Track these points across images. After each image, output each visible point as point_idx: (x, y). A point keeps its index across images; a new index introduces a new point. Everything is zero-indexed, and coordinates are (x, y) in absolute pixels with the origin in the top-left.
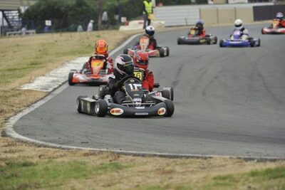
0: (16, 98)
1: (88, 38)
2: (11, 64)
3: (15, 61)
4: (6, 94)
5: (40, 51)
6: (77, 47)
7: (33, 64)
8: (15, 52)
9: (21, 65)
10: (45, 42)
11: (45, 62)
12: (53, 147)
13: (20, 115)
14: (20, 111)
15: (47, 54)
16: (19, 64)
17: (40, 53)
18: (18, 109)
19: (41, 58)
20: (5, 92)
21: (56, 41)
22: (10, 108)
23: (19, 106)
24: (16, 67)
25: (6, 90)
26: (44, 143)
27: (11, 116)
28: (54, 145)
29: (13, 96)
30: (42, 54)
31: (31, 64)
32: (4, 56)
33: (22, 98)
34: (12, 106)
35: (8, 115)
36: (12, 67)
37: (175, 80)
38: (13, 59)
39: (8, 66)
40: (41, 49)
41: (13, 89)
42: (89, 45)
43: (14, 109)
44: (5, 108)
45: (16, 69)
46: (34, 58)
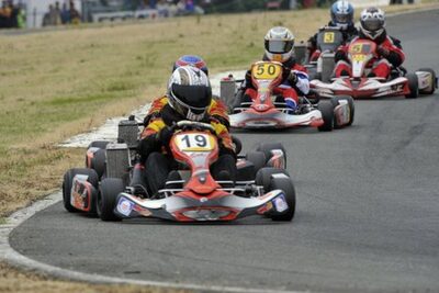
0: (46, 167)
1: (254, 29)
2: (67, 88)
3: (77, 81)
4: (26, 159)
5: (139, 58)
6: (225, 49)
7: (115, 89)
8: (82, 61)
9: (88, 92)
10: (158, 37)
11: (144, 84)
12: (72, 280)
13: (39, 206)
14: (43, 197)
15: (152, 65)
16: (85, 89)
17: (139, 62)
18: (41, 193)
19: (137, 73)
20: (26, 152)
21: (181, 36)
22: (23, 190)
23: (45, 184)
24: (75, 96)
25: (28, 148)
26: (58, 269)
27: (18, 209)
28: (76, 274)
29: (42, 162)
30: (142, 65)
31: (109, 90)
32: (56, 71)
33: (60, 167)
34: (30, 185)
35: (12, 206)
36: (66, 97)
37: (417, 123)
38: (75, 78)
39: (58, 92)
40: (143, 54)
41: (44, 148)
42: (252, 45)
43: (33, 191)
44: (11, 190)
45: (70, 101)
46: (121, 76)
